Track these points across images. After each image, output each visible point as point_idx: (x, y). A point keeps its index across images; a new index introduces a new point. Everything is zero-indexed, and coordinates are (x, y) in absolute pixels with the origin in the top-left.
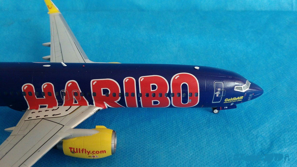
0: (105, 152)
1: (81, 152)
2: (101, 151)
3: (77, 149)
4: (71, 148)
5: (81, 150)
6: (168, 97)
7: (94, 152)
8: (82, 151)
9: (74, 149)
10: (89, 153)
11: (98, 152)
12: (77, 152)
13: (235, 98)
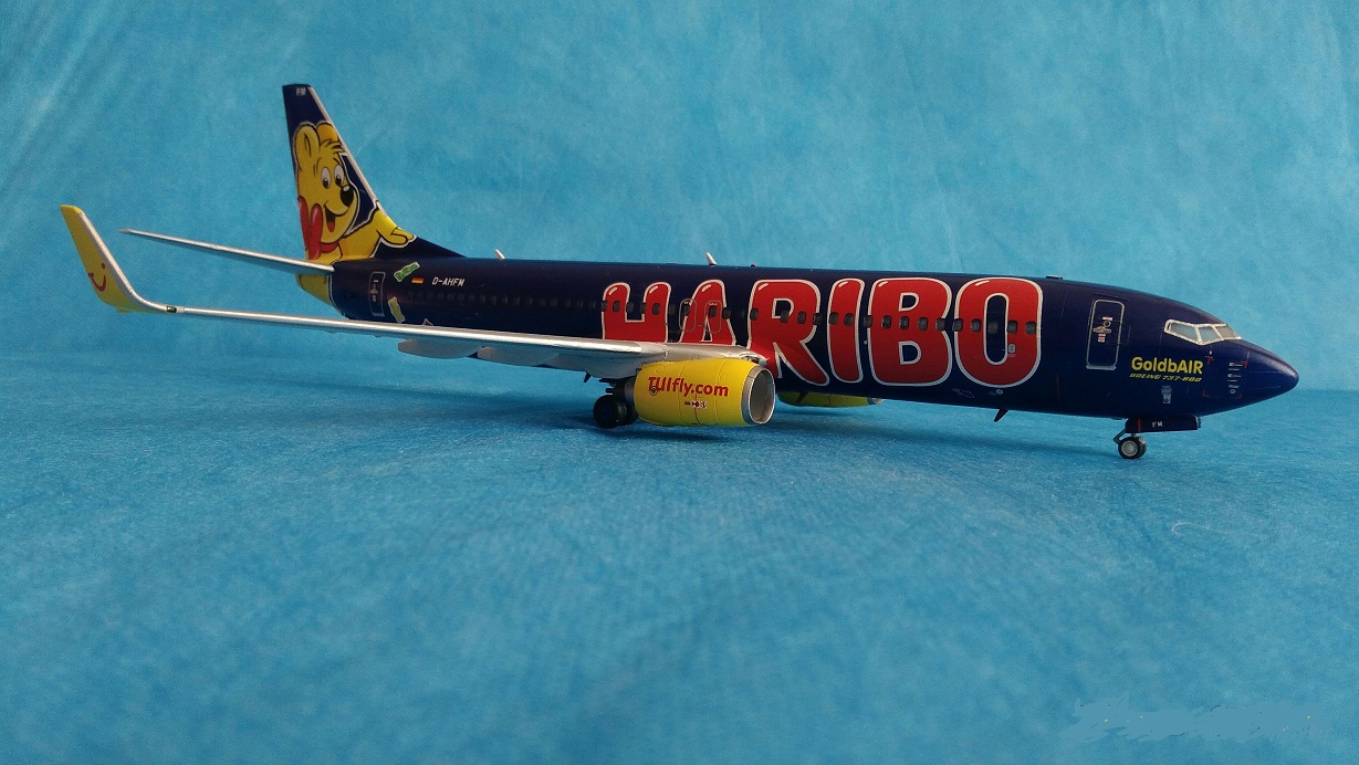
0: (726, 395)
1: (672, 386)
2: (716, 388)
3: (665, 379)
4: (651, 379)
5: (673, 381)
6: (944, 333)
7: (700, 389)
8: (675, 384)
9: (659, 379)
10: (688, 390)
11: (708, 390)
12: (663, 389)
13: (1170, 364)
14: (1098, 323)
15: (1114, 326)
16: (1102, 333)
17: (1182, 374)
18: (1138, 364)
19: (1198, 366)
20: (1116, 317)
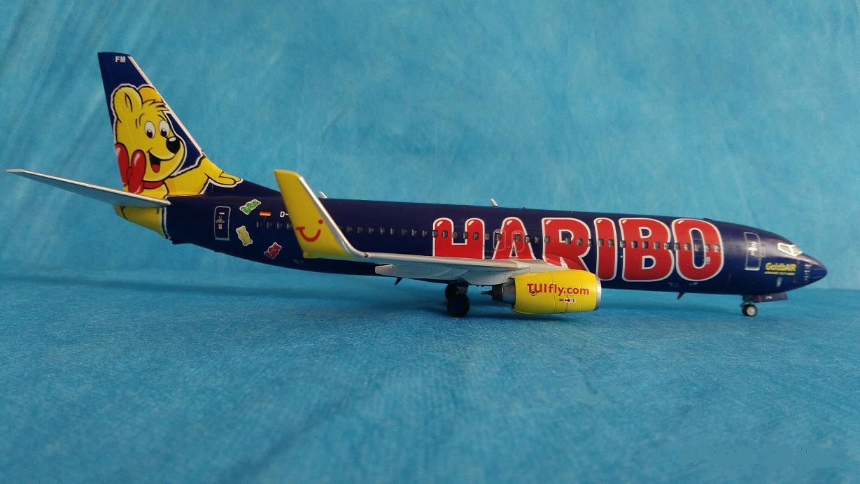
0: (588, 293)
1: (548, 289)
2: (581, 290)
3: (541, 285)
4: (530, 285)
5: (548, 286)
6: (670, 251)
7: (570, 291)
8: (550, 288)
9: (536, 285)
11: (576, 291)
12: (541, 291)
13: (782, 267)
15: (757, 247)
16: (753, 250)
17: (787, 271)
18: (769, 266)
19: (792, 267)
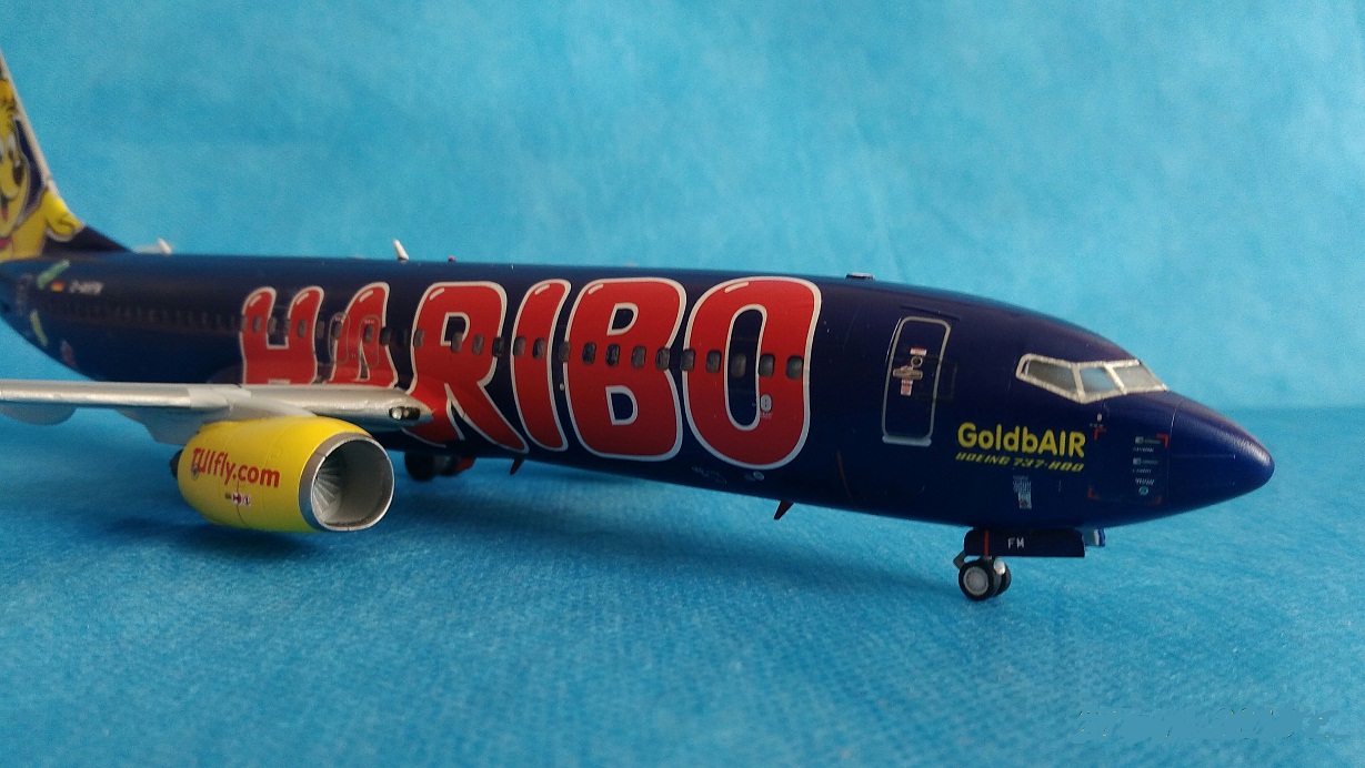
1: (213, 467)
2: (264, 472)
3: (209, 453)
4: (196, 452)
5: (216, 457)
7: (243, 473)
8: (218, 462)
9: (203, 452)
10: (229, 472)
11: (254, 475)
12: (204, 469)
13: (1026, 437)
14: (903, 359)
15: (928, 366)
16: (908, 377)
17: (1048, 455)
18: (969, 436)
19: (1076, 442)
20: (933, 349)
